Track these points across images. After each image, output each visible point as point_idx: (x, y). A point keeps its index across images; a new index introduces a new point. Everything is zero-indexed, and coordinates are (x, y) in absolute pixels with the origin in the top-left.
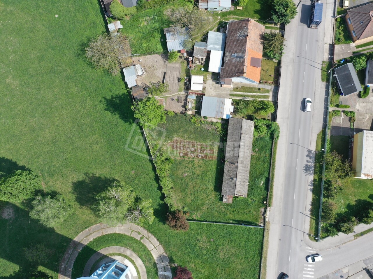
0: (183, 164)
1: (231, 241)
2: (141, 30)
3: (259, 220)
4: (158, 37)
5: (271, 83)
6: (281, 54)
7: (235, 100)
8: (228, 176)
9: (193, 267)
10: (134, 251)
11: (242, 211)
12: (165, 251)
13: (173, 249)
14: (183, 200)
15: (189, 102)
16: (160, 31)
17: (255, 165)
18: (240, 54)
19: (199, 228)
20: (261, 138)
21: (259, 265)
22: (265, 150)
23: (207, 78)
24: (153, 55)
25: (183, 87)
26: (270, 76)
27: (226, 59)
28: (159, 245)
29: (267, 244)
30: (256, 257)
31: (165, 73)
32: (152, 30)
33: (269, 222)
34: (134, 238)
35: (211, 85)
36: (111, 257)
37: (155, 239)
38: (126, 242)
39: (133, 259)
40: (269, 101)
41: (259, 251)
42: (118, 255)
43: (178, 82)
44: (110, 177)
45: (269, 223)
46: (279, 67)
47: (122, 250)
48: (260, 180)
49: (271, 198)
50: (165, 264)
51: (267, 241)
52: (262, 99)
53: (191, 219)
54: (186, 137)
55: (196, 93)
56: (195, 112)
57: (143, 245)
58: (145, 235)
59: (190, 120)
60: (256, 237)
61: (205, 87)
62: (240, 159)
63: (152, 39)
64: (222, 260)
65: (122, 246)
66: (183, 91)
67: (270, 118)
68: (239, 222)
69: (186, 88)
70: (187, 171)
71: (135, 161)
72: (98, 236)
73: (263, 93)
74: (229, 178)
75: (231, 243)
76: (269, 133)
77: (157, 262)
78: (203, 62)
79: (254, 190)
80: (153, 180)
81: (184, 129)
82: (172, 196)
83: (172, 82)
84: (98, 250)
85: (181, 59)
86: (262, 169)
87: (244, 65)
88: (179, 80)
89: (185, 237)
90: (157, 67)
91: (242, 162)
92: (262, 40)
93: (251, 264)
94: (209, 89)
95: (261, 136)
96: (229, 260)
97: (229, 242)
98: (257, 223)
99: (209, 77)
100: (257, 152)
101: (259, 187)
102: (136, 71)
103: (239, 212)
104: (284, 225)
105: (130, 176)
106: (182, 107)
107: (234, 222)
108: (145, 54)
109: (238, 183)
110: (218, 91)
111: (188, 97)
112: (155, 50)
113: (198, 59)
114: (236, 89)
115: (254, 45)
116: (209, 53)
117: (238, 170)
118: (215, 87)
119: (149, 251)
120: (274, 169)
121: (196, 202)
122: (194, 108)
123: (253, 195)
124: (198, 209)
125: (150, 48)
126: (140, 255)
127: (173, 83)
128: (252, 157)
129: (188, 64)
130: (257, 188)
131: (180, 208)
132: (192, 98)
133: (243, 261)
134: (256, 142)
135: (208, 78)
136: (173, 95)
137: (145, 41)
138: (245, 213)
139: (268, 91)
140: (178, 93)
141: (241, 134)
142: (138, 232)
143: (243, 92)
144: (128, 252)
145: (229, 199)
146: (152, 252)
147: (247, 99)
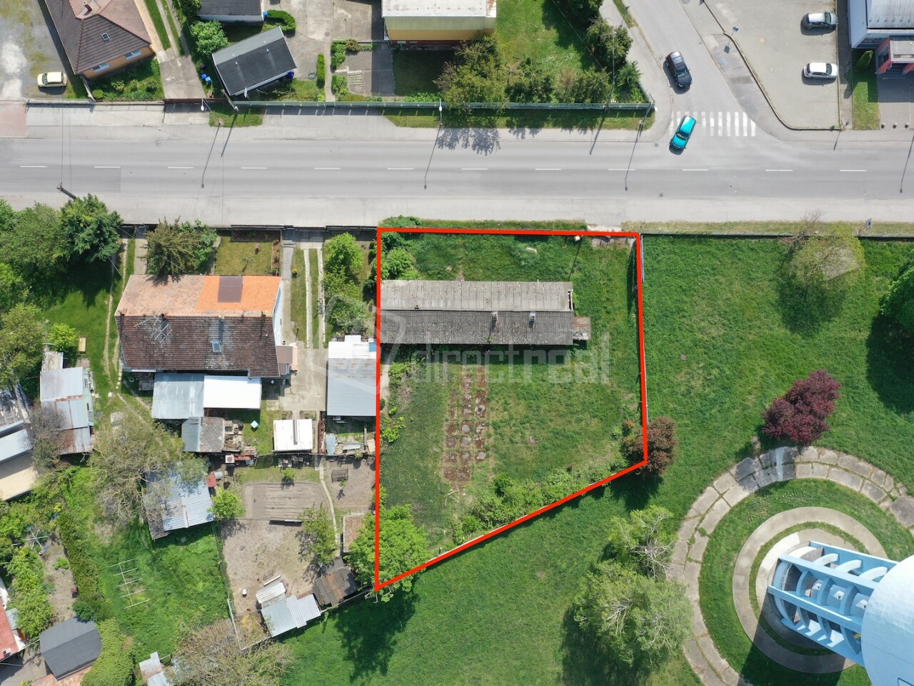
0: (504, 447)
1: (680, 310)
2: (158, 600)
3: (619, 248)
4: (174, 551)
5: (277, 248)
6: (200, 229)
7: (327, 334)
8: (526, 332)
9: (753, 396)
10: (737, 548)
11: (605, 290)
12: (727, 469)
13: (717, 451)
14: (595, 439)
15: (345, 451)
16: (158, 550)
17: (488, 270)
18: (213, 332)
19: (660, 391)
20: (420, 260)
21: (728, 241)
22: (449, 250)
23: (278, 411)
24: (226, 560)
25: (306, 470)
26: (257, 251)
27: (225, 365)
28: (713, 487)
29: (676, 225)
30: (708, 249)
31: (273, 522)
32: (158, 571)
33: (622, 224)
34: (704, 553)
35: (294, 398)
36: (761, 606)
37: (701, 498)
38: (718, 572)
39: (759, 549)
40: (322, 249)
41: (694, 243)
42: (755, 587)
43: (293, 484)
44: (559, 634)
45: (624, 225)
46: (234, 231)
47: (740, 579)
48: (525, 256)
49: (565, 225)
50: (757, 467)
51: (668, 225)
52: (321, 266)
53: (638, 414)
54: (435, 449)
55: (320, 437)
56: (368, 431)
57: (719, 527)
58: (693, 525)
59: (391, 443)
60: (663, 253)
61: (301, 412)
62: (481, 306)
63: (183, 567)
64: (728, 329)
65: (731, 579)
66: (316, 469)
67: (368, 244)
68: (633, 296)
69: (308, 463)
70: (522, 437)
71: (511, 575)
72: (712, 646)
73: (304, 266)
74: (529, 330)
75: (683, 310)
76: (406, 243)
77: (756, 488)
78: (235, 426)
79: (551, 268)
80: (554, 520)
81: (417, 457)
82: (590, 468)
83: (293, 500)
84: (747, 639)
85: (232, 483)
86: (497, 253)
87: (243, 317)
88: (287, 482)
89: (687, 425)
90: (258, 545)
91: (488, 301)
92: (167, 278)
93: (726, 259)
94: (305, 402)
95: (415, 261)
96: (726, 312)
97: (684, 317)
98: (628, 253)
99: (274, 405)
100: (454, 267)
101: (542, 255)
102: (275, 599)
103: (608, 299)
104: (626, 189)
105: (552, 582)
106: (361, 468)
107: (633, 308)
108: (226, 582)
109: (540, 307)
110: (310, 378)
111: (330, 453)
112: (211, 555)
113: (228, 438)
114: (299, 333)
115: (185, 296)
116: (212, 413)
117: (509, 308)
118: (300, 387)
119: (731, 511)
120: (493, 224)
121: (595, 408)
122: (358, 435)
123: (562, 268)
124: (612, 399)
125: (207, 571)
126: (745, 532)
127: (297, 498)
128: (468, 278)
129: (242, 464)
130: (543, 260)
131: (616, 445)
132: (333, 443)
133: (722, 280)
134: (430, 272)
135: (277, 409)
136: (328, 494)
137: (189, 586)
138: (608, 283)
139: (299, 254)
140: (323, 482)
141: (417, 310)
142: (689, 544)
143: (304, 314)
144: (744, 562)
145: (581, 326)
146: (733, 503)
147: (324, 304)
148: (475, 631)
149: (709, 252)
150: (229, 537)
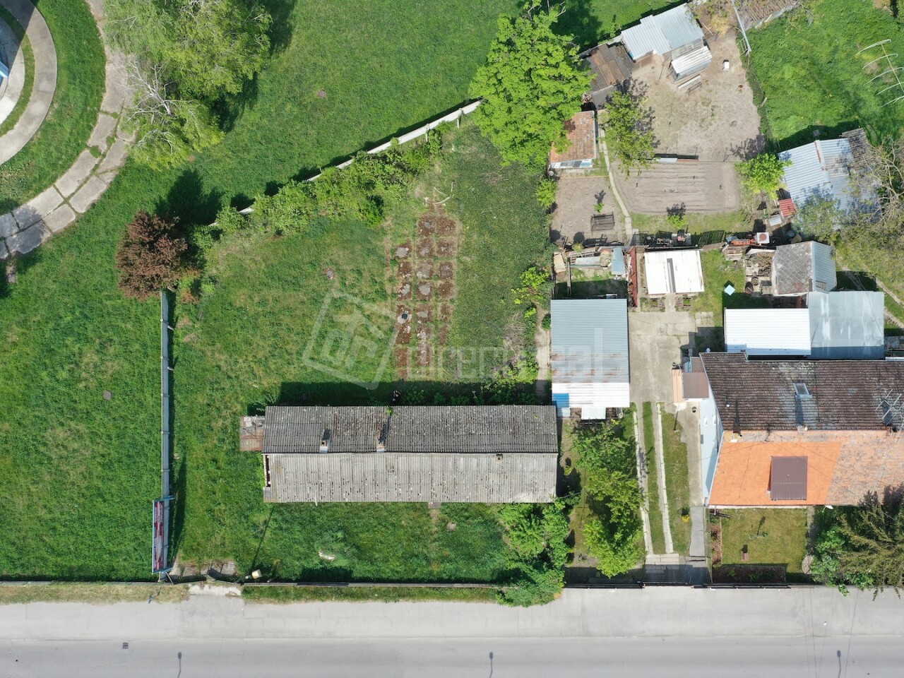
0: (370, 264)
1: (108, 466)
2: (843, 56)
3: (193, 560)
4: (830, 118)
5: (714, 556)
6: (840, 581)
7: (631, 424)
8: (335, 423)
9: (10, 340)
10: (46, 127)
11: (219, 494)
12: (56, 237)
13: (68, 261)
14: (240, 277)
15: (597, 255)
16: (852, 119)
17: (393, 525)
18: (810, 409)
19: (144, 345)
20: (495, 538)
21: (29, 573)
22: (453, 556)
23: (697, 310)
24: (755, 108)
25: (652, 229)
26: (745, 550)
27: (784, 368)
28: (76, 212)
29: (105, 597)
30: (59, 559)
31: (694, 158)
32: (847, 93)
33: (187, 599)
34: (94, 124)
35: (675, 329)
36: (20, 51)
37: (95, 197)
38: (76, 95)
39: (16, 126)
40: (646, 553)
41: (80, 568)
42: (27, 76)
43: (668, 211)
44: (297, 18)
45: (184, 597)
46: (782, 581)
47: (46, 86)
48: (337, 546)
49: (275, 595)
50: (14, 241)
51: (118, 597)
52: (646, 528)
53: (177, 312)
54: (468, 259)
55: (634, 274)
56: (566, 284)
57: (72, 159)
58: (108, 162)
59: (531, 266)
60: (128, 553)
61: (663, 310)
62: (402, 460)
63: (815, 97)
64: (39, 438)
65: (58, 86)
66: (637, 231)
67: (576, 563)
68: (178, 485)
69: (649, 238)
70: (343, 279)
71: (362, 92)
72: (92, 6)
73: (671, 527)
74: (331, 427)
75: (103, 465)
76: (519, 565)
77: (17, 212)
78: (757, 289)
79: (298, 528)
80: (301, 166)
81: (494, 250)
82: (249, 235)
83: (667, 189)
84: (42, 10)
85: (754, 211)
86: (380, 551)
87: (769, 430)
88: (676, 212)
89: (109, 298)
90: (711, 128)
91: (392, 469)
92: (886, 500)
93: (33, 544)
94: (658, 325)
95: (504, 536)
96: (41, 463)
97: (103, 456)
98: (181, 553)
99: (703, 319)
100: (444, 529)
101: (311, 547)
102: (686, 51)
103: (214, 481)
104: (180, 656)
105: (305, 85)
106: (575, 233)
107: (177, 468)
108: (753, 79)
109: (313, 460)
110: (653, 359)
111: (618, 250)
112: (776, 113)
113: (766, 270)
114: (672, 423)
115: (858, 467)
116: (796, 303)
117: (359, 457)
118: (667, 346)
119: (54, 179)
120: (385, 596)
121: (238, 321)
122: (578, 278)
123: (281, 529)
124: (214, 334)
125: (780, 92)
126: (34, 149)
127: (661, 192)
128: (420, 509)
129: (741, 236)
130: (310, 541)
131: (211, 270)
132: (614, 266)
133: (42, 513)
134: (480, 519)
135: (698, 314)
136: (618, 198)
137: (803, 72)
138: (212, 506)
139: (681, 547)
140: (626, 213)
141: (499, 454)
142: (116, 136)
143: (666, 454)
144: (38, 108)
145: (253, 437)
146: (50, 191)
147: (638, 469)
148: (410, 20)
149: (59, 555)
150: (754, 138)
